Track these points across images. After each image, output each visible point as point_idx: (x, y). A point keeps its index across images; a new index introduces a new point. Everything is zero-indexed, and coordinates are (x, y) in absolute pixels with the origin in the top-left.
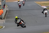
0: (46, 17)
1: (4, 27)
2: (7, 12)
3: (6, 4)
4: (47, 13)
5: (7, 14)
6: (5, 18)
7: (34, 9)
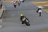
0: (40, 16)
1: (1, 26)
2: (4, 12)
3: (3, 5)
4: (41, 12)
5: (4, 14)
6: (2, 18)
7: (30, 9)
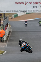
1: (6, 52)
2: (10, 34)
3: (9, 24)
